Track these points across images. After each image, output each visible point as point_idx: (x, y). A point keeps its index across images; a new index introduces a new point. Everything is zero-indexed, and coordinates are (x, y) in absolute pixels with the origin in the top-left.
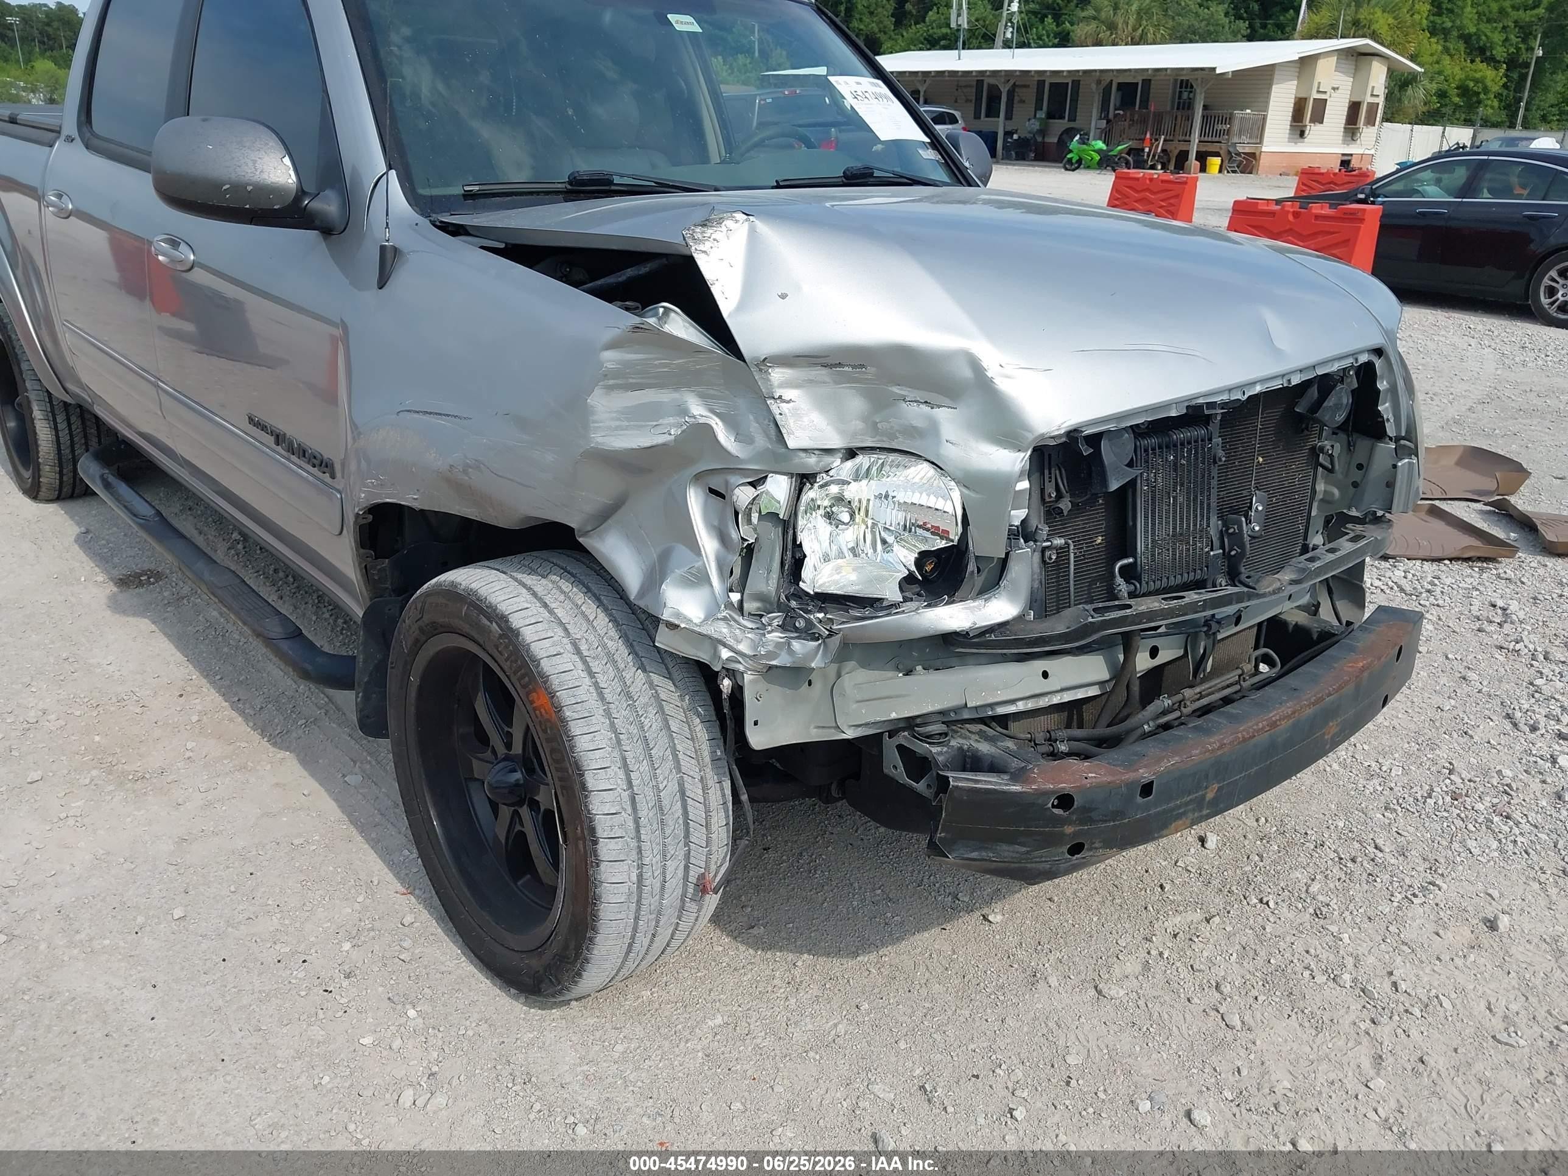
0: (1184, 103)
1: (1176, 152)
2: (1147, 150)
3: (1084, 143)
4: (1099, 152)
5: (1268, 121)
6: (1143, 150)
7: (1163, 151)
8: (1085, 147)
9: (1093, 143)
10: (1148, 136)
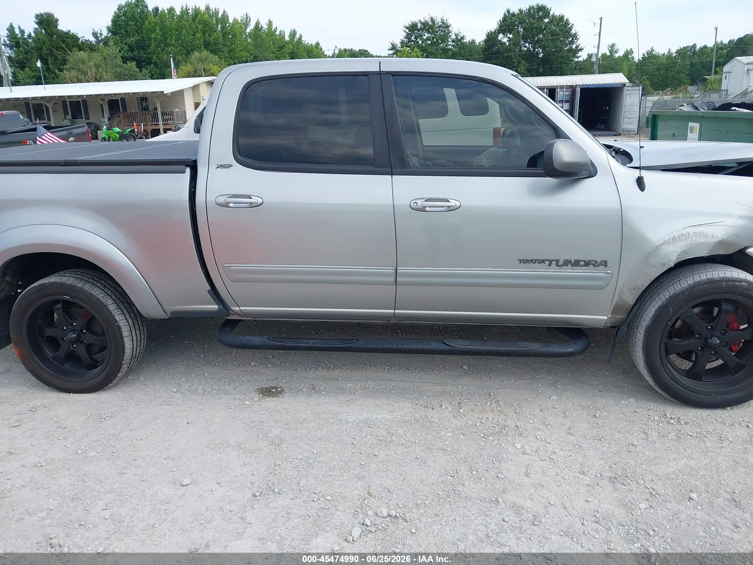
0: (144, 107)
1: (150, 130)
2: (136, 130)
3: (109, 130)
4: (118, 133)
5: (187, 114)
6: (134, 130)
7: (144, 130)
8: (110, 131)
9: (114, 129)
10: (135, 123)
